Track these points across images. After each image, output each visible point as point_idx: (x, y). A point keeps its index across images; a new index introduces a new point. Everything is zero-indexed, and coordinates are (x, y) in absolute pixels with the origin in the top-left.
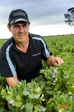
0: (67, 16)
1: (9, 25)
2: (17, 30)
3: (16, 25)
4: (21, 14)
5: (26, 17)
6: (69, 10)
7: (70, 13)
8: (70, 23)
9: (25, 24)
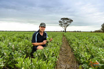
0: (60, 22)
1: (40, 26)
2: (42, 28)
3: (42, 27)
4: (44, 24)
5: (45, 25)
6: (61, 19)
7: (62, 21)
8: (62, 25)
9: (44, 27)
